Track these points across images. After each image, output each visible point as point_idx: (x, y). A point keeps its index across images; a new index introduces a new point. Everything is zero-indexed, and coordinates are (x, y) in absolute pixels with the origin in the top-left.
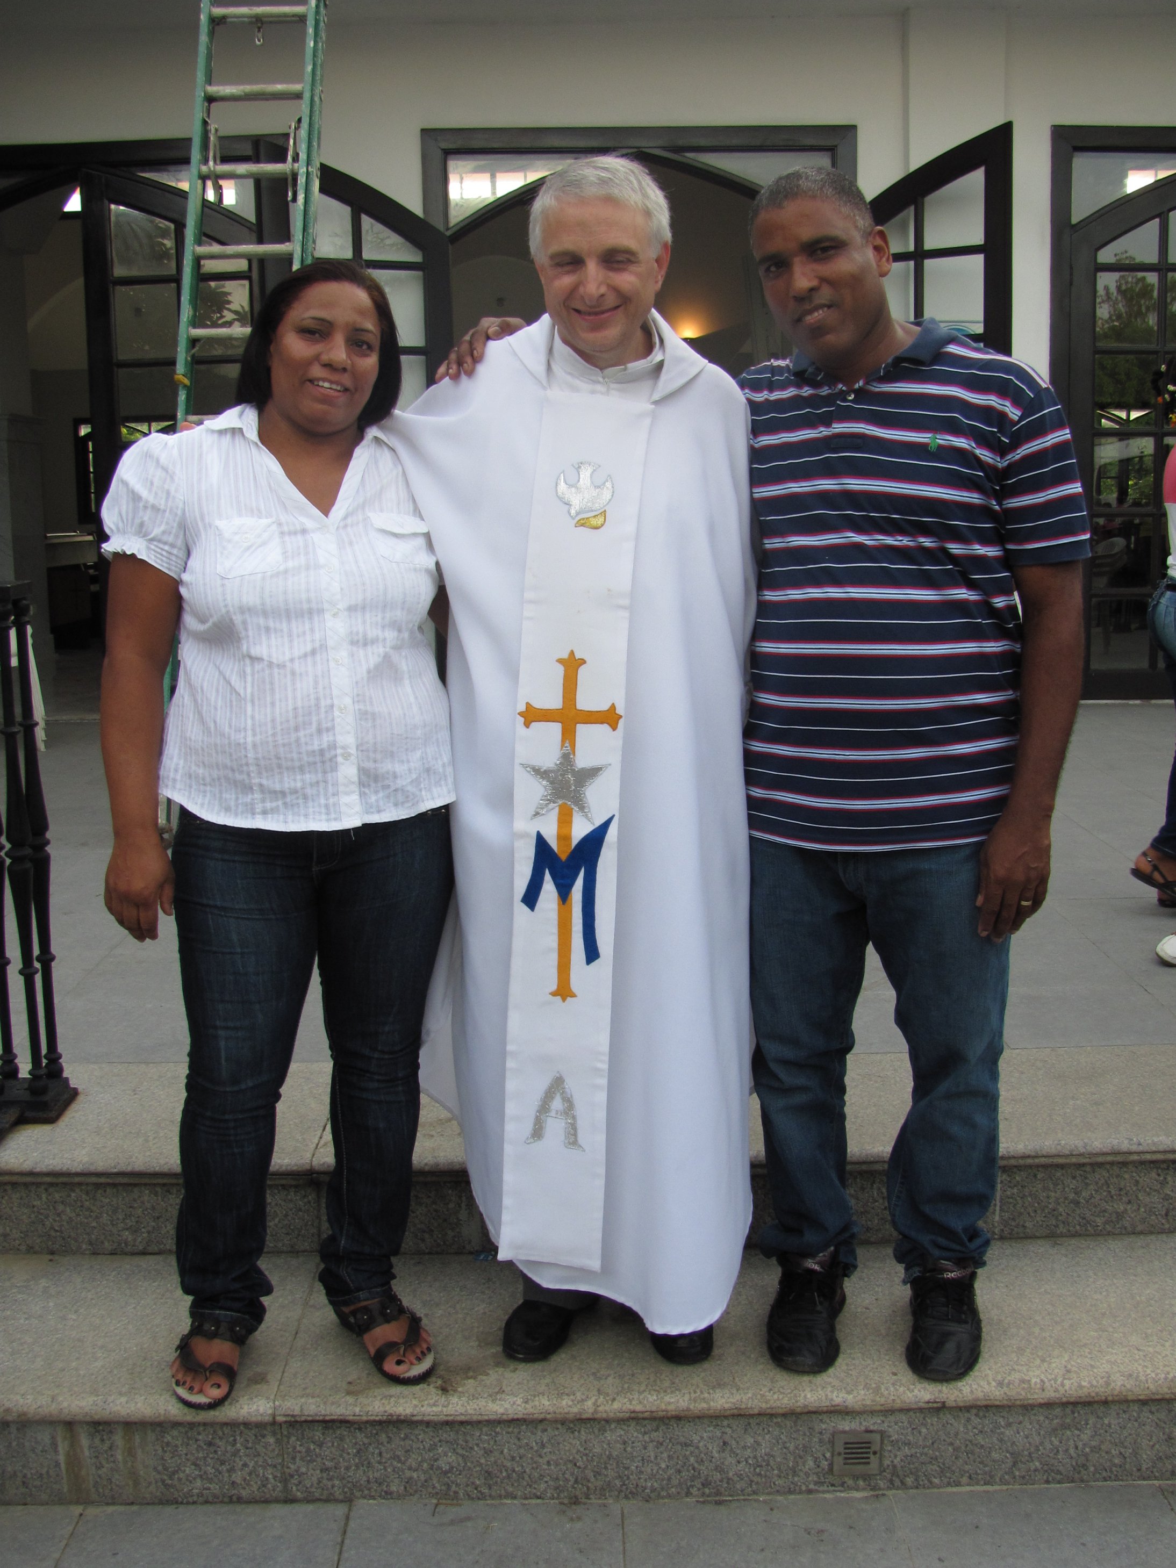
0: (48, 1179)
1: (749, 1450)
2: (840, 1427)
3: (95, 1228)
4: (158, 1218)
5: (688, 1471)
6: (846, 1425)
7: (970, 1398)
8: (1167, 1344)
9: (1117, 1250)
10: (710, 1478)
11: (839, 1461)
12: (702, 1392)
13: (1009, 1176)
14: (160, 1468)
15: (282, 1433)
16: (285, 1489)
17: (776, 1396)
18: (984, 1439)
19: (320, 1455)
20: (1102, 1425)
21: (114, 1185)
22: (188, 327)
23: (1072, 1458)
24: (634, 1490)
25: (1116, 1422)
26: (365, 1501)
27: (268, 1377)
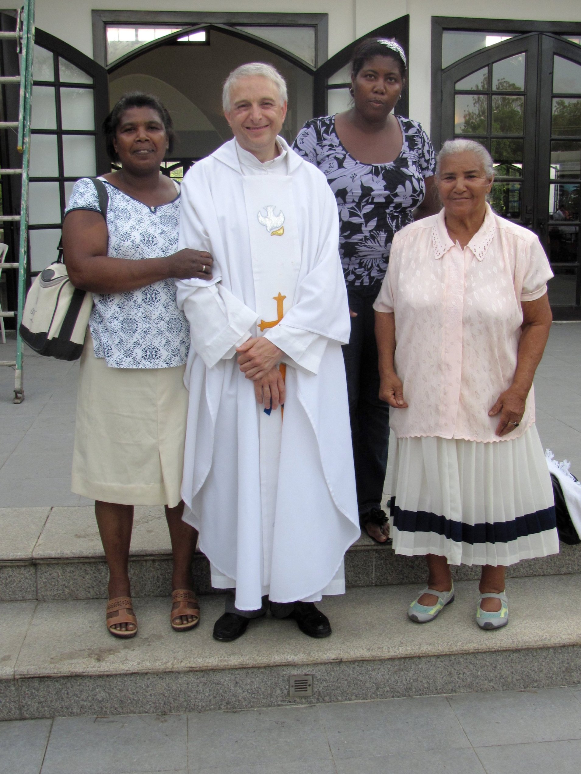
1: (248, 686)
2: (292, 673)
5: (219, 697)
6: (295, 672)
7: (354, 657)
8: (450, 630)
10: (230, 700)
11: (292, 690)
13: (379, 554)
15: (18, 685)
16: (21, 713)
17: (260, 658)
18: (362, 677)
19: (38, 695)
20: (418, 669)
23: (404, 685)
24: (193, 707)
25: (425, 667)
26: (61, 718)
27: (11, 657)
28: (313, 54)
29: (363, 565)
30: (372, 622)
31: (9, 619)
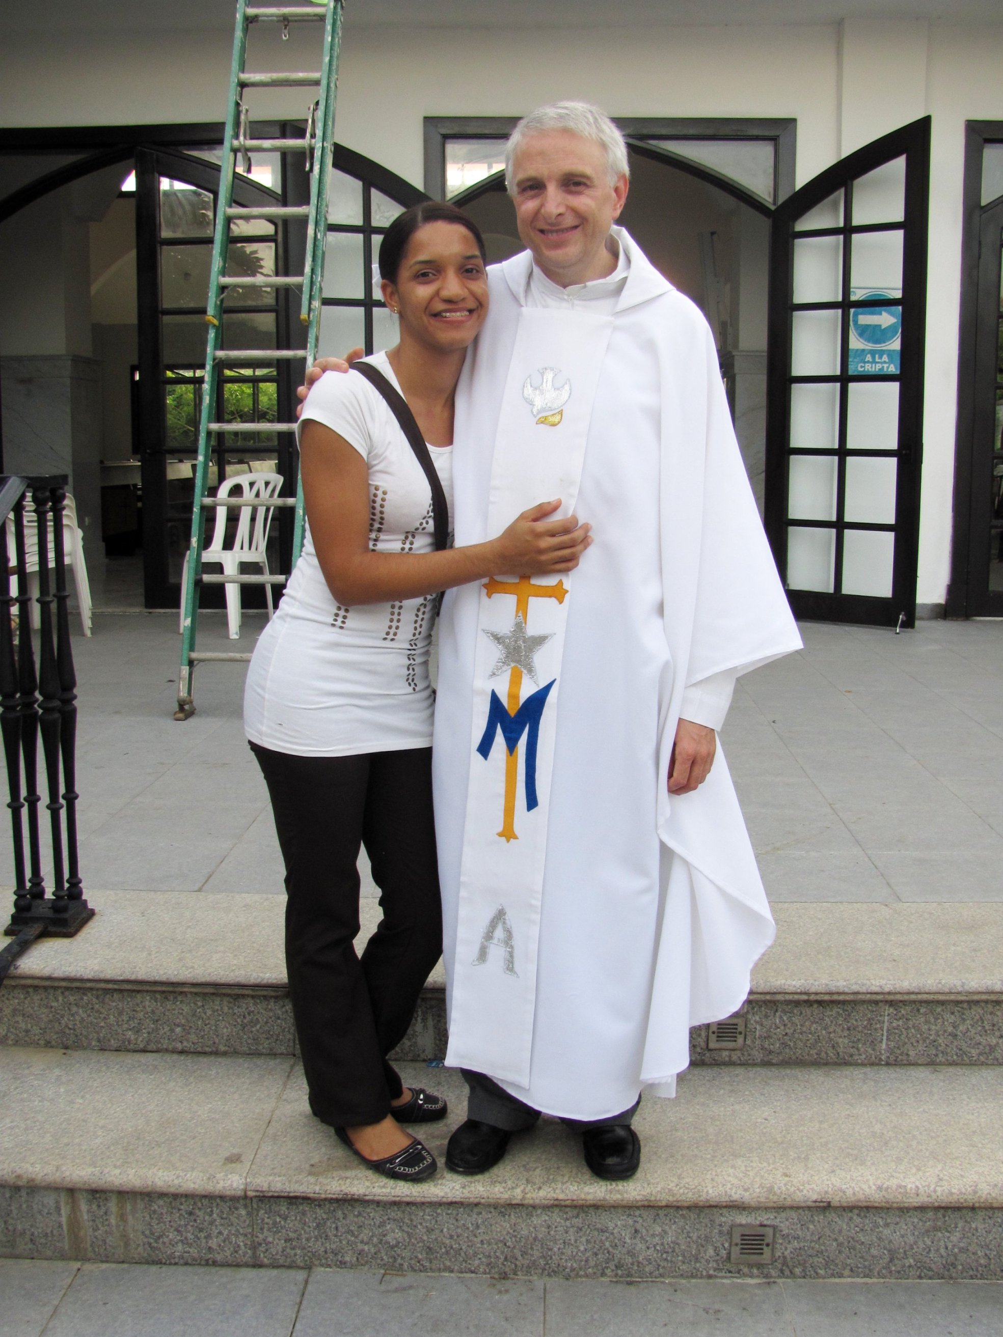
0: (64, 984)
1: (657, 1238)
2: (738, 1221)
3: (102, 1027)
4: (157, 1021)
5: (603, 1253)
6: (743, 1219)
7: (853, 1199)
9: (989, 1078)
10: (623, 1261)
11: (736, 1251)
13: (896, 1010)
14: (147, 1232)
15: (252, 1207)
16: (254, 1256)
17: (681, 1191)
18: (864, 1236)
19: (285, 1226)
20: (970, 1229)
21: (121, 991)
22: (218, 275)
23: (942, 1257)
24: (556, 1269)
25: (983, 1226)
26: (323, 1269)
27: (243, 1158)
28: (771, 183)
29: (865, 1027)
30: (883, 1134)
31: (245, 1087)
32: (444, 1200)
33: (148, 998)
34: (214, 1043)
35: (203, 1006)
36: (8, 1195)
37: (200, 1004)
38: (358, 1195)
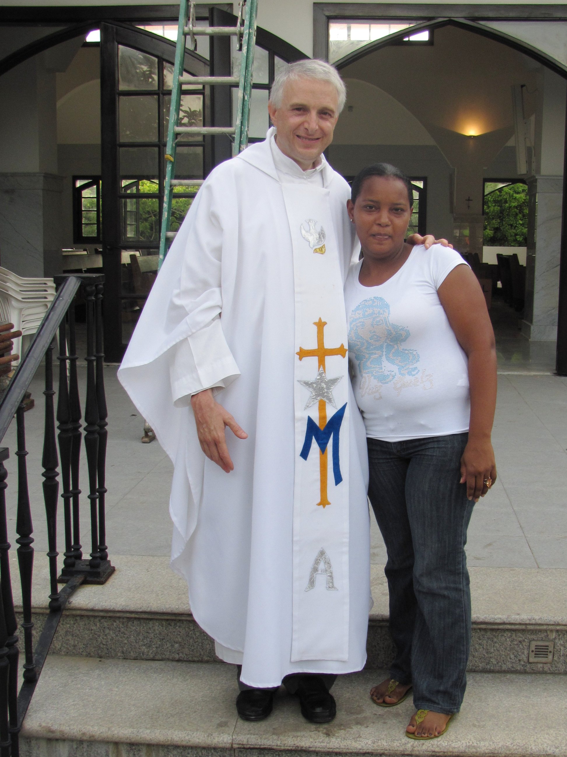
0: (102, 614)
3: (126, 643)
4: (163, 640)
12: (473, 743)
15: (235, 755)
21: (139, 619)
22: (174, 126)
27: (229, 724)
31: (224, 682)
32: (361, 751)
33: (157, 624)
34: (200, 654)
35: (194, 629)
36: (75, 746)
37: (192, 628)
38: (305, 748)
